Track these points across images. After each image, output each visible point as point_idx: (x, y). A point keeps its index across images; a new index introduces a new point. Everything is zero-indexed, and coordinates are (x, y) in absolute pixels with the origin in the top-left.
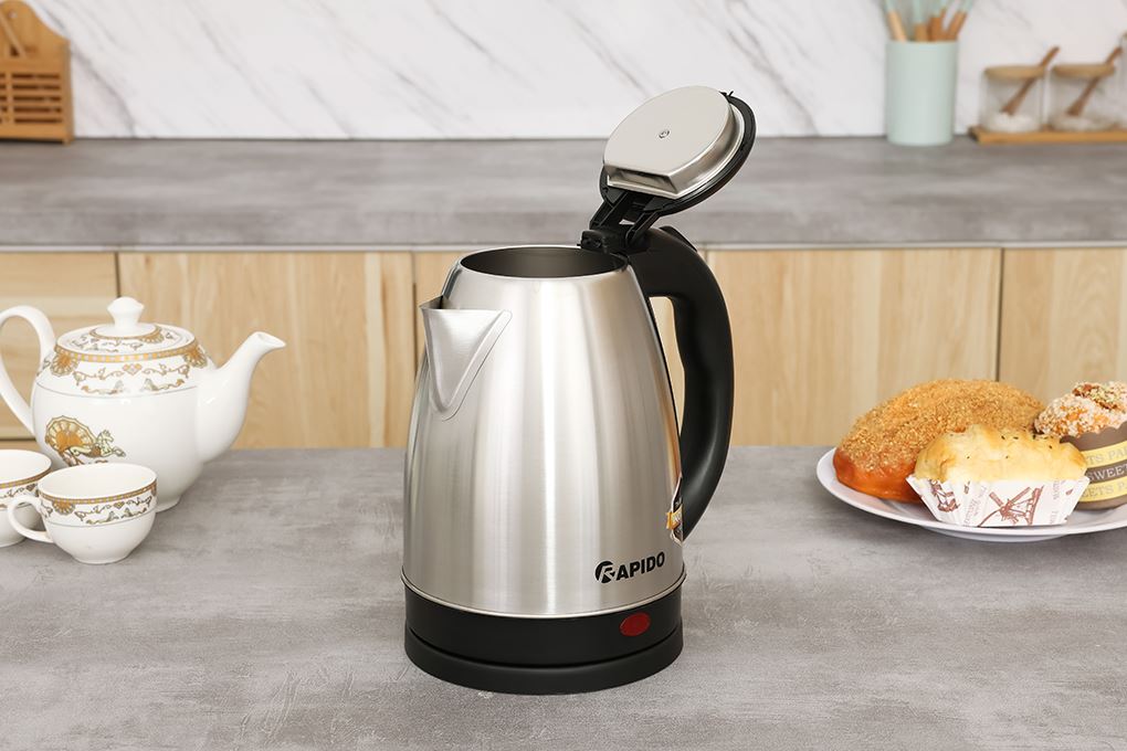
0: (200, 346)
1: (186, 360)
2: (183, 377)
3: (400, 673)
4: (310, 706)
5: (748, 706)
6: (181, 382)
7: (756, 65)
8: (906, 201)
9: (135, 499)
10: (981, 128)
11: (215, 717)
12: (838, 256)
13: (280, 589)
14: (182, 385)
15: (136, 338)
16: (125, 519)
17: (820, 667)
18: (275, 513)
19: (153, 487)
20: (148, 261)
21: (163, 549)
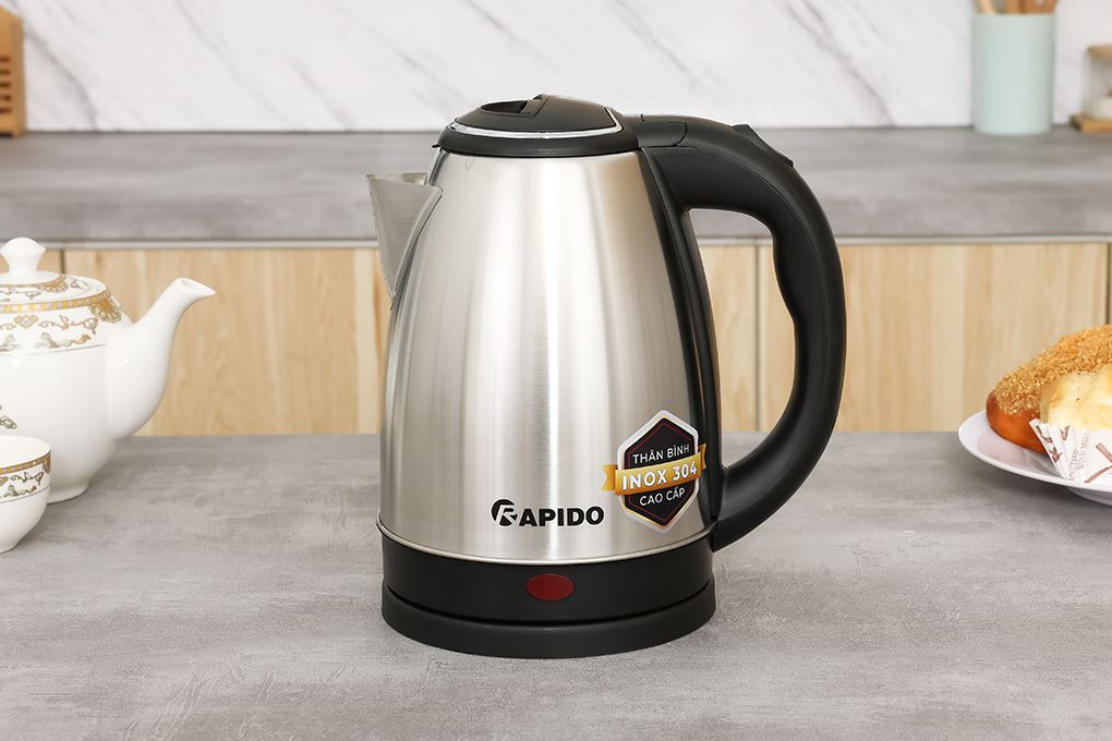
0: (112, 298)
1: (93, 311)
2: (89, 332)
3: (333, 675)
4: (216, 710)
5: (766, 710)
6: (86, 338)
7: (820, 43)
8: (995, 188)
9: (21, 474)
10: (1086, 116)
11: (95, 721)
12: (914, 253)
13: (197, 583)
14: (88, 343)
15: (33, 286)
16: (9, 498)
17: (861, 666)
18: (201, 502)
19: (46, 461)
20: (99, 259)
21: (58, 541)
